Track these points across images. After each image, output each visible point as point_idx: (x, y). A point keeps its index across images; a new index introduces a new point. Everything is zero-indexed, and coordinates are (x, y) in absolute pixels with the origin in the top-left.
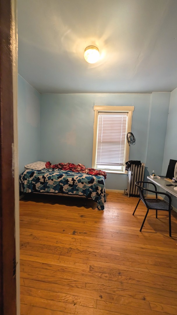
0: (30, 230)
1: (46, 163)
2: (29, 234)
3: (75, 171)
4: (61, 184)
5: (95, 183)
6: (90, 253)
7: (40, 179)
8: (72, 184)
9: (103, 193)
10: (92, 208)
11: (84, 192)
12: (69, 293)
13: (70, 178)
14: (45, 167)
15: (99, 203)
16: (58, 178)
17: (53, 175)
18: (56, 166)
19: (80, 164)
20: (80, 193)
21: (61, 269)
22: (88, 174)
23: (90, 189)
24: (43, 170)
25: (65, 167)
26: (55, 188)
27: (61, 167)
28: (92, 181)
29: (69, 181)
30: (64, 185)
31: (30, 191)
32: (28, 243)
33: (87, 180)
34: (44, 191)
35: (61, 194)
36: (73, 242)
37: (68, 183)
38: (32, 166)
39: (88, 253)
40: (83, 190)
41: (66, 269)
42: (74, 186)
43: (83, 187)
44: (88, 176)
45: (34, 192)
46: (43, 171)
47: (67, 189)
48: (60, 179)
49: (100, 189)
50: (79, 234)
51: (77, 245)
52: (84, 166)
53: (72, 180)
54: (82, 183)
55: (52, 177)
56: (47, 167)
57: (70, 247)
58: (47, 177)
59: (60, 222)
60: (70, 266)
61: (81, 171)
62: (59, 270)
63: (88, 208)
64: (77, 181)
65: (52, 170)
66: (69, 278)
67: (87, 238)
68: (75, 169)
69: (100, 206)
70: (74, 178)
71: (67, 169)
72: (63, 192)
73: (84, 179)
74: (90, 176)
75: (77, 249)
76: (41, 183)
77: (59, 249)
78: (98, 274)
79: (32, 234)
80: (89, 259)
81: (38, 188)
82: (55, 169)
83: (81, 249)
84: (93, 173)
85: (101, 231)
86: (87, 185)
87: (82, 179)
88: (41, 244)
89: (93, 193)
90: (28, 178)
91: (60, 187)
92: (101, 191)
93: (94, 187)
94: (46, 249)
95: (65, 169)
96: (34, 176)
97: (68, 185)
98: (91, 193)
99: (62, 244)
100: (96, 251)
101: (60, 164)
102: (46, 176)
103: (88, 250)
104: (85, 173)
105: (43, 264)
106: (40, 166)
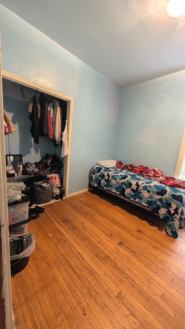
0: (84, 219)
1: (117, 162)
2: (82, 221)
3: (145, 176)
4: (123, 186)
5: (166, 196)
6: (128, 277)
7: (105, 176)
8: (135, 189)
9: (178, 214)
10: (158, 229)
11: (149, 203)
12: (85, 297)
13: (134, 181)
14: (115, 165)
15: (170, 226)
16: (122, 179)
17: (118, 174)
18: (126, 167)
19: (156, 169)
20: (144, 203)
21: (90, 269)
22: (161, 182)
23: (158, 202)
24: (112, 168)
25: (135, 169)
26: (117, 189)
27: (131, 168)
28: (162, 192)
29: (132, 185)
30: (126, 188)
31: (96, 185)
32: (78, 228)
33: (155, 190)
34: (107, 189)
35: (122, 197)
36: (115, 252)
37: (131, 187)
38: (102, 163)
39: (126, 276)
40: (148, 200)
41: (94, 273)
42: (137, 192)
43: (149, 197)
44: (159, 184)
45: (99, 188)
46: (110, 169)
47: (129, 193)
48: (123, 181)
49: (174, 206)
50: (126, 248)
51: (117, 258)
52: (160, 171)
53: (136, 185)
54: (149, 192)
55: (115, 177)
56: (117, 166)
57: (109, 255)
58: (111, 176)
59: (112, 225)
60: (99, 273)
61: (153, 177)
62: (88, 269)
63: (153, 226)
64: (141, 188)
65: (120, 170)
66: (93, 284)
67: (133, 259)
68: (147, 174)
69: (170, 230)
70: (139, 183)
71: (136, 171)
72: (124, 196)
73: (151, 187)
74: (163, 185)
75: (115, 262)
76: (106, 180)
77: (98, 250)
78: (125, 310)
79: (83, 223)
80: (122, 283)
81: (103, 184)
82: (124, 169)
83: (119, 266)
84: (168, 183)
85: (156, 262)
86: (154, 196)
87: (149, 186)
88: (86, 236)
89: (162, 208)
90: (96, 173)
91: (122, 189)
92: (176, 210)
93: (164, 202)
94: (88, 242)
95: (135, 171)
96: (101, 172)
97: (131, 189)
98: (158, 208)
99: (103, 247)
100: (136, 280)
101: (130, 165)
102: (111, 174)
103: (127, 272)
104: (158, 180)
105: (79, 253)
106: (110, 164)
